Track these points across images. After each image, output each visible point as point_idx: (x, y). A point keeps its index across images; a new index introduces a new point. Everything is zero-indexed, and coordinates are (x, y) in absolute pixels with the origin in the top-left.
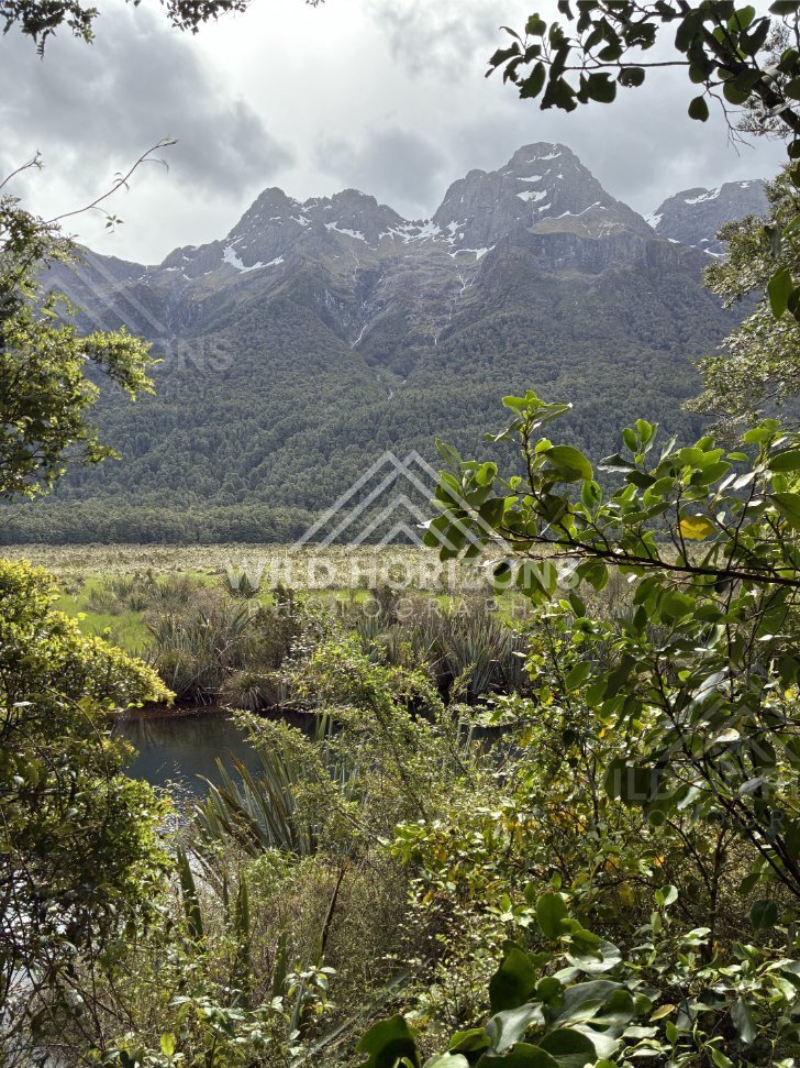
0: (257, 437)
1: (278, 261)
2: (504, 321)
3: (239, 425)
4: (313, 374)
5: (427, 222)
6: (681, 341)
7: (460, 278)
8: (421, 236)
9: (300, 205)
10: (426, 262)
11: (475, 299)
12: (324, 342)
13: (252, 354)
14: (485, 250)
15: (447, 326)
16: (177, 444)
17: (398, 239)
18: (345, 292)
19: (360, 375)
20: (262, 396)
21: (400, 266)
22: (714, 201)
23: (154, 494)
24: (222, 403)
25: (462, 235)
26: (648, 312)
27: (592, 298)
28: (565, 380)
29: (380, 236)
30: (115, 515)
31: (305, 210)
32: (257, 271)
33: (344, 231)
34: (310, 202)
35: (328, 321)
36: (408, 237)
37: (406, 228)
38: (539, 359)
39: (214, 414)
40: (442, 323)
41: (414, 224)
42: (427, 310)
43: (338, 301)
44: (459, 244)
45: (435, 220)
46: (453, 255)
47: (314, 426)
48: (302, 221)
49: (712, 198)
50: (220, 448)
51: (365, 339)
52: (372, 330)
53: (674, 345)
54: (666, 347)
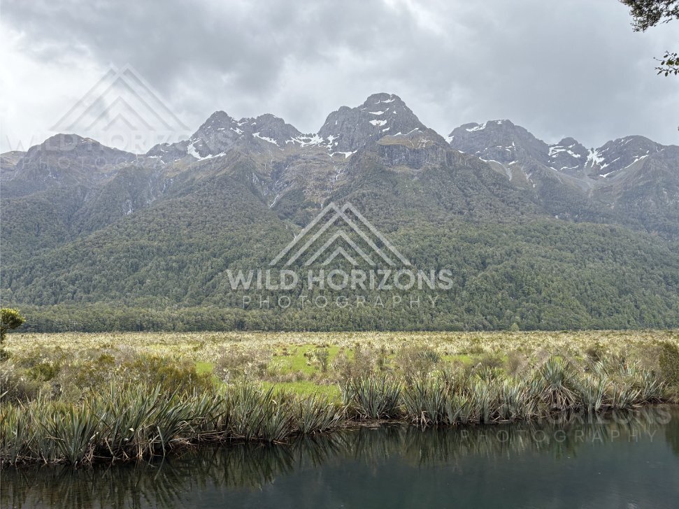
0: (210, 262)
1: (222, 155)
2: (364, 195)
3: (198, 255)
4: (246, 224)
5: (315, 135)
6: (470, 210)
7: (335, 168)
8: (311, 143)
9: (237, 122)
10: (314, 159)
11: (345, 182)
12: (252, 204)
13: (206, 210)
14: (351, 153)
15: (328, 197)
16: (158, 266)
17: (298, 144)
18: (265, 175)
19: (275, 225)
20: (213, 237)
21: (298, 160)
22: (483, 131)
23: (141, 299)
24: (186, 241)
25: (336, 144)
26: (449, 192)
27: (415, 183)
28: (402, 231)
29: (287, 142)
30: (119, 313)
31: (240, 125)
32: (209, 160)
33: (264, 138)
34: (243, 120)
35: (255, 192)
36: (303, 143)
37: (302, 138)
38: (385, 218)
39: (182, 248)
40: (325, 195)
41: (307, 136)
42: (316, 187)
43: (261, 180)
44: (335, 148)
45: (319, 134)
46: (331, 155)
47: (248, 256)
48: (238, 131)
49: (481, 129)
50: (185, 270)
51: (278, 203)
52: (282, 198)
53: (466, 212)
54: (461, 213)
